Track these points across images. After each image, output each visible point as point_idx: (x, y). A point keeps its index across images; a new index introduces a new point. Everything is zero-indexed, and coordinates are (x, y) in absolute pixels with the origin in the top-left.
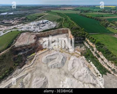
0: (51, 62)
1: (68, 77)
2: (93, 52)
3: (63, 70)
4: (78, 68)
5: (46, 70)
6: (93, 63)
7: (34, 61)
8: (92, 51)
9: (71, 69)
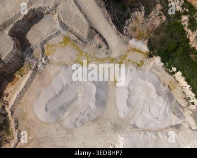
0: (66, 114)
1: (123, 132)
2: (189, 31)
3: (107, 120)
4: (144, 105)
5: (64, 137)
6: (183, 75)
7: (17, 127)
8: (186, 29)
9: (126, 113)
